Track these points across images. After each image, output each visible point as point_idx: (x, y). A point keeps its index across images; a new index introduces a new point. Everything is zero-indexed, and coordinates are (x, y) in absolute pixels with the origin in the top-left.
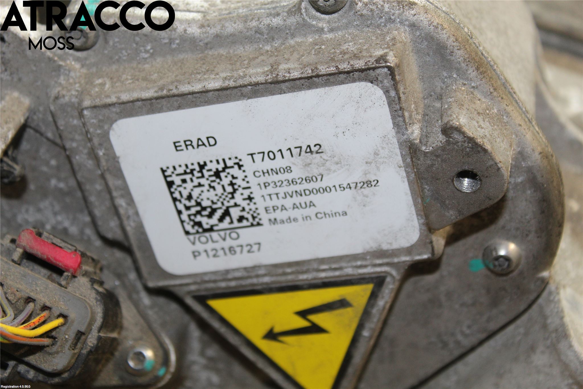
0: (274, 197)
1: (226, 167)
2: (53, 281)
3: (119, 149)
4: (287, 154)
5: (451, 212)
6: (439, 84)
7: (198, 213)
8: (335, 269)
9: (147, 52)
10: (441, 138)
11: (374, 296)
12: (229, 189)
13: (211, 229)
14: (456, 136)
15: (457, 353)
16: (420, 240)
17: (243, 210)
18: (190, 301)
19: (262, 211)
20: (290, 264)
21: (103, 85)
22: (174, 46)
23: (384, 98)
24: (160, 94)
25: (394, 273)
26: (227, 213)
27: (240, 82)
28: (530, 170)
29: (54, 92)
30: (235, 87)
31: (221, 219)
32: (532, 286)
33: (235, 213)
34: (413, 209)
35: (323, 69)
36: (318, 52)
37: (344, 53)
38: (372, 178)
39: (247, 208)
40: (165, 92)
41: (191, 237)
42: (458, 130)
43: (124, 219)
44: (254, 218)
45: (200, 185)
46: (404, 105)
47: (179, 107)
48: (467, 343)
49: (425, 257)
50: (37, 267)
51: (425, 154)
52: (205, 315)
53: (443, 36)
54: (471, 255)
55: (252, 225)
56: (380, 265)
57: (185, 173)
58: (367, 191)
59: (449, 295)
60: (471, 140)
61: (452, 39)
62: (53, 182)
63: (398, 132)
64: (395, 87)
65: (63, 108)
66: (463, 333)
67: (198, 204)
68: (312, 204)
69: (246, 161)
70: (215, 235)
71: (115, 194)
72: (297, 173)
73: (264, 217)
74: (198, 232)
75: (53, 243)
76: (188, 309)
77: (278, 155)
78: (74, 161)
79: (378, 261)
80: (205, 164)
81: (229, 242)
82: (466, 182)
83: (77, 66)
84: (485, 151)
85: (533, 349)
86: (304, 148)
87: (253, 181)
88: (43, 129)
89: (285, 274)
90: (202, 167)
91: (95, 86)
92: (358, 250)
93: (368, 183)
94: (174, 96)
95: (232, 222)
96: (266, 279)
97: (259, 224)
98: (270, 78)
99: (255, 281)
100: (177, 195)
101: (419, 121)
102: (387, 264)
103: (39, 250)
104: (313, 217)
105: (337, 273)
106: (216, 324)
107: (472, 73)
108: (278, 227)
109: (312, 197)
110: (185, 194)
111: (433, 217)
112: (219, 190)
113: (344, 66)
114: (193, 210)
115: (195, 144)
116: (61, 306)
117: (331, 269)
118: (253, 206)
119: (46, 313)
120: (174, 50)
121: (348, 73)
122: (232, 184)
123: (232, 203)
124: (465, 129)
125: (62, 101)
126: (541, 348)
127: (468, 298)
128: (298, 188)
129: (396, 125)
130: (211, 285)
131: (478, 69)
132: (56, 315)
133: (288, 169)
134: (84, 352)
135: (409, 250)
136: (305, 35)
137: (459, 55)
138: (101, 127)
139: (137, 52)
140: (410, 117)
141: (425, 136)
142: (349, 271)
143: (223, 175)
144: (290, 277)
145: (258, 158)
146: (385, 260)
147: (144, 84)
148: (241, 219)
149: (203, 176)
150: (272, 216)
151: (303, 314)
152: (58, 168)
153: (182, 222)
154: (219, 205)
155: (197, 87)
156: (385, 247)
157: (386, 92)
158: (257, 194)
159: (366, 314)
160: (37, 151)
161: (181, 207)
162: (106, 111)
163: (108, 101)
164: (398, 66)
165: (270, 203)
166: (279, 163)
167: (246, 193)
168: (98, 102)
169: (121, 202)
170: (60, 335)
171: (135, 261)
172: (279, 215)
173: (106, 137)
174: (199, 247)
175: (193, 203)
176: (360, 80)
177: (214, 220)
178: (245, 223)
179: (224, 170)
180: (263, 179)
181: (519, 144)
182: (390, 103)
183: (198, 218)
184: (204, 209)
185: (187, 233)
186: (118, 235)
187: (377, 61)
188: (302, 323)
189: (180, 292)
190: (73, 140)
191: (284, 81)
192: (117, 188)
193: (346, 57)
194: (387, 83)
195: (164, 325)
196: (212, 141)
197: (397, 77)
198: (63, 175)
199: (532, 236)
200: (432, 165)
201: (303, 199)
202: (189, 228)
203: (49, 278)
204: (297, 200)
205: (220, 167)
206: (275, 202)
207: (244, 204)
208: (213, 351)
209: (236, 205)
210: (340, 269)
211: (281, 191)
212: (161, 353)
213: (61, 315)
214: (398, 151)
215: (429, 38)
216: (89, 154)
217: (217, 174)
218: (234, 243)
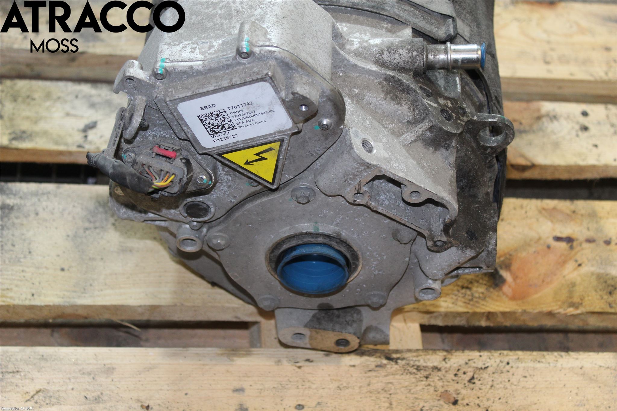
0: (239, 119)
1: (220, 113)
2: (167, 162)
3: (181, 112)
4: (241, 106)
5: (301, 117)
6: (289, 74)
7: (213, 128)
8: (265, 139)
9: (185, 77)
10: (292, 96)
11: (281, 145)
12: (223, 119)
13: (219, 132)
14: (297, 95)
15: (317, 157)
16: (293, 126)
17: (229, 125)
18: (215, 156)
19: (236, 124)
20: (249, 139)
21: (172, 91)
22: (194, 75)
23: (270, 86)
24: (193, 94)
25: (286, 137)
26: (223, 126)
27: (220, 87)
28: (327, 96)
29: (155, 95)
30: (218, 89)
31: (222, 129)
32: (338, 131)
33: (226, 126)
34: (288, 117)
35: (248, 80)
36: (245, 72)
37: (254, 73)
38: (272, 109)
39: (230, 124)
40: (195, 93)
41: (212, 136)
42: (297, 93)
43: (187, 133)
44: (233, 127)
45: (212, 119)
46: (277, 87)
47: (200, 97)
48: (320, 153)
49: (296, 131)
50: (161, 158)
51: (288, 102)
52: (222, 160)
53: (287, 60)
54: (314, 125)
55: (233, 129)
56: (281, 135)
57: (206, 116)
58: (271, 113)
59: (309, 138)
60: (302, 96)
61: (291, 61)
62: (158, 121)
63: (277, 95)
64: (273, 81)
65: (159, 101)
66: (318, 150)
67: (213, 125)
68: (253, 120)
69: (227, 110)
70: (220, 134)
71: (182, 126)
72: (245, 111)
73: (237, 126)
74: (214, 134)
75: (165, 149)
76: (215, 158)
77: (238, 107)
78: (165, 116)
79: (280, 134)
80: (213, 113)
81: (226, 136)
82: (304, 107)
83: (161, 85)
84: (307, 98)
85: (343, 152)
86: (246, 104)
87: (231, 116)
88: (152, 106)
89: (248, 143)
90: (212, 114)
91: (169, 92)
92: (272, 132)
93: (271, 111)
94: (198, 94)
95: (226, 129)
96: (242, 145)
97: (235, 129)
98: (230, 84)
99: (238, 146)
100: (204, 123)
101: (284, 89)
102: (284, 135)
103: (161, 153)
104: (254, 124)
105: (267, 140)
106: (227, 162)
107: (300, 70)
108: (242, 128)
109: (252, 118)
110: (207, 123)
111: (295, 119)
112: (219, 120)
113: (255, 78)
114: (211, 127)
115: (208, 107)
116: (173, 171)
117: (264, 139)
118: (232, 123)
119: (168, 175)
120: (195, 76)
121: (256, 80)
122: (223, 118)
123: (224, 123)
124: (299, 93)
125: (158, 98)
126: (345, 152)
127: (316, 138)
128: (247, 116)
129: (276, 93)
130: (222, 150)
131: (301, 68)
132: (171, 174)
133: (242, 111)
134: (183, 184)
135: (290, 129)
136: (240, 66)
137: (294, 65)
138: (174, 106)
139: (182, 78)
140: (281, 89)
141: (287, 95)
142: (271, 139)
143: (219, 115)
144: (250, 144)
145: (231, 108)
146: (282, 134)
147: (187, 90)
148: (229, 128)
149: (213, 116)
150: (240, 125)
151: (257, 154)
152: (159, 117)
153: (208, 131)
154: (220, 124)
155: (205, 90)
156: (281, 130)
157: (271, 84)
158: (233, 119)
159: (280, 151)
160: (150, 112)
161: (206, 127)
162: (175, 101)
163: (175, 98)
164: (273, 76)
165: (238, 122)
166: (238, 109)
167: (229, 120)
168: (172, 99)
169: (185, 128)
170: (175, 181)
171: (191, 144)
172: (242, 125)
173: (176, 109)
174: (215, 138)
175: (211, 125)
176: (261, 81)
177: (219, 129)
178: (230, 129)
179: (220, 114)
180: (234, 115)
181: (322, 88)
182: (273, 87)
183: (214, 129)
184: (215, 126)
185: (210, 135)
186: (185, 138)
187: (265, 75)
188: (258, 157)
189: (211, 153)
190: (164, 110)
191: (235, 85)
192: (183, 124)
193: (255, 74)
194: (270, 81)
195: (207, 165)
196: (214, 106)
197: (273, 79)
198: (161, 119)
199: (334, 116)
200: (291, 105)
201: (249, 119)
202: (211, 133)
203: (166, 161)
204: (247, 119)
205: (218, 113)
206: (240, 121)
207: (229, 123)
208: (227, 169)
209: (226, 124)
210: (268, 138)
211: (241, 117)
212: (208, 176)
213: (173, 174)
214: (279, 100)
215: (282, 62)
216: (170, 113)
217: (218, 115)
218: (228, 136)
